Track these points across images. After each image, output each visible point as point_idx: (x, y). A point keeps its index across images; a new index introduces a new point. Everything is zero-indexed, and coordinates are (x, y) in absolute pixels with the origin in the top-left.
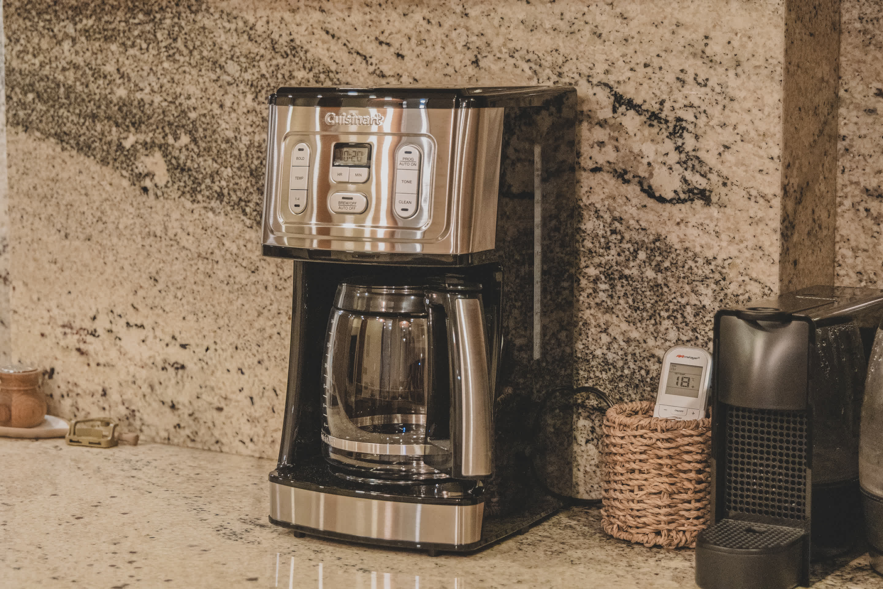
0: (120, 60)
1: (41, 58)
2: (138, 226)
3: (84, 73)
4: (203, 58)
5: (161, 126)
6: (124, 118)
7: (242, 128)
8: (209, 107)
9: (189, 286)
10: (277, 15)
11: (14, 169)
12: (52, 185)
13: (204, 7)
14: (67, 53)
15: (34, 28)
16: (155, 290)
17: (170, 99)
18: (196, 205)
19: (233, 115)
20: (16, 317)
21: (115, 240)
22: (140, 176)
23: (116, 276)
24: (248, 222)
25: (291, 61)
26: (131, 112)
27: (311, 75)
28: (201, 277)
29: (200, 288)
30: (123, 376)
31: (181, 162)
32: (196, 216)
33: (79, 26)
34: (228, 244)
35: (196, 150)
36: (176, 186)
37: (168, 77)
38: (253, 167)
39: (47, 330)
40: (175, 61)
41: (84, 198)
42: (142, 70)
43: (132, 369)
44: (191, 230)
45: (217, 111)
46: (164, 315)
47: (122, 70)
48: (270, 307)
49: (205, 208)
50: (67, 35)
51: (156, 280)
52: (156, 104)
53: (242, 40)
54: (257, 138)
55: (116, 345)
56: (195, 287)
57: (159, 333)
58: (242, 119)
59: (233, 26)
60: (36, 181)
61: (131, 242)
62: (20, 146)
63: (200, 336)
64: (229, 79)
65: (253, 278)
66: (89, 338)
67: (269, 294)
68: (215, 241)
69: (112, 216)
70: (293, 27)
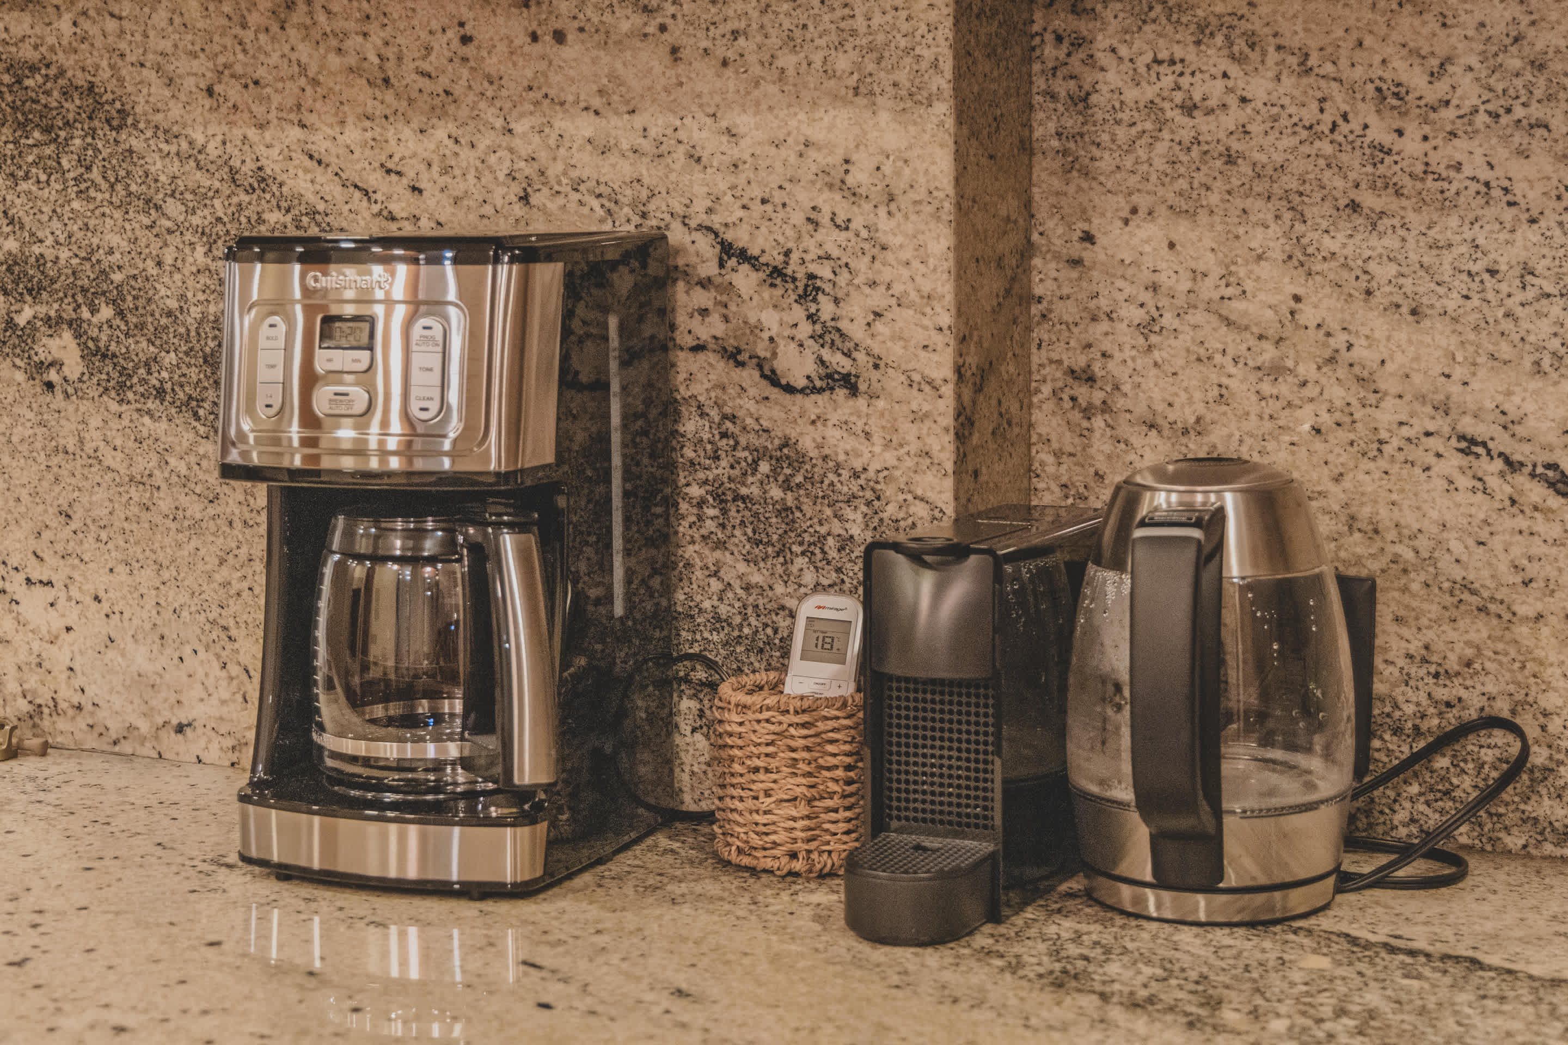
0: (8, 198)
2: (39, 438)
4: (130, 194)
5: (70, 293)
6: (16, 282)
7: (190, 295)
8: (141, 266)
9: (116, 524)
10: (237, 133)
13: (130, 121)
16: (68, 531)
17: (83, 254)
18: (124, 407)
19: (177, 277)
22: (42, 367)
23: (10, 511)
24: (202, 430)
25: (259, 198)
26: (26, 274)
27: (289, 218)
28: (135, 510)
29: (134, 526)
30: (22, 657)
31: (102, 344)
32: (126, 422)
34: (173, 461)
35: (123, 327)
36: (95, 380)
37: (80, 223)
38: (208, 350)
42: (41, 212)
43: (36, 646)
44: (118, 442)
45: (153, 271)
46: (82, 566)
47: (10, 213)
48: (236, 552)
49: (138, 410)
51: (68, 516)
52: (62, 262)
53: (187, 168)
54: (212, 309)
55: (11, 611)
56: (126, 525)
57: (74, 592)
58: (190, 283)
59: (173, 149)
61: (30, 462)
63: (136, 595)
64: (169, 224)
65: (211, 511)
67: (236, 532)
68: (155, 458)
70: (261, 150)
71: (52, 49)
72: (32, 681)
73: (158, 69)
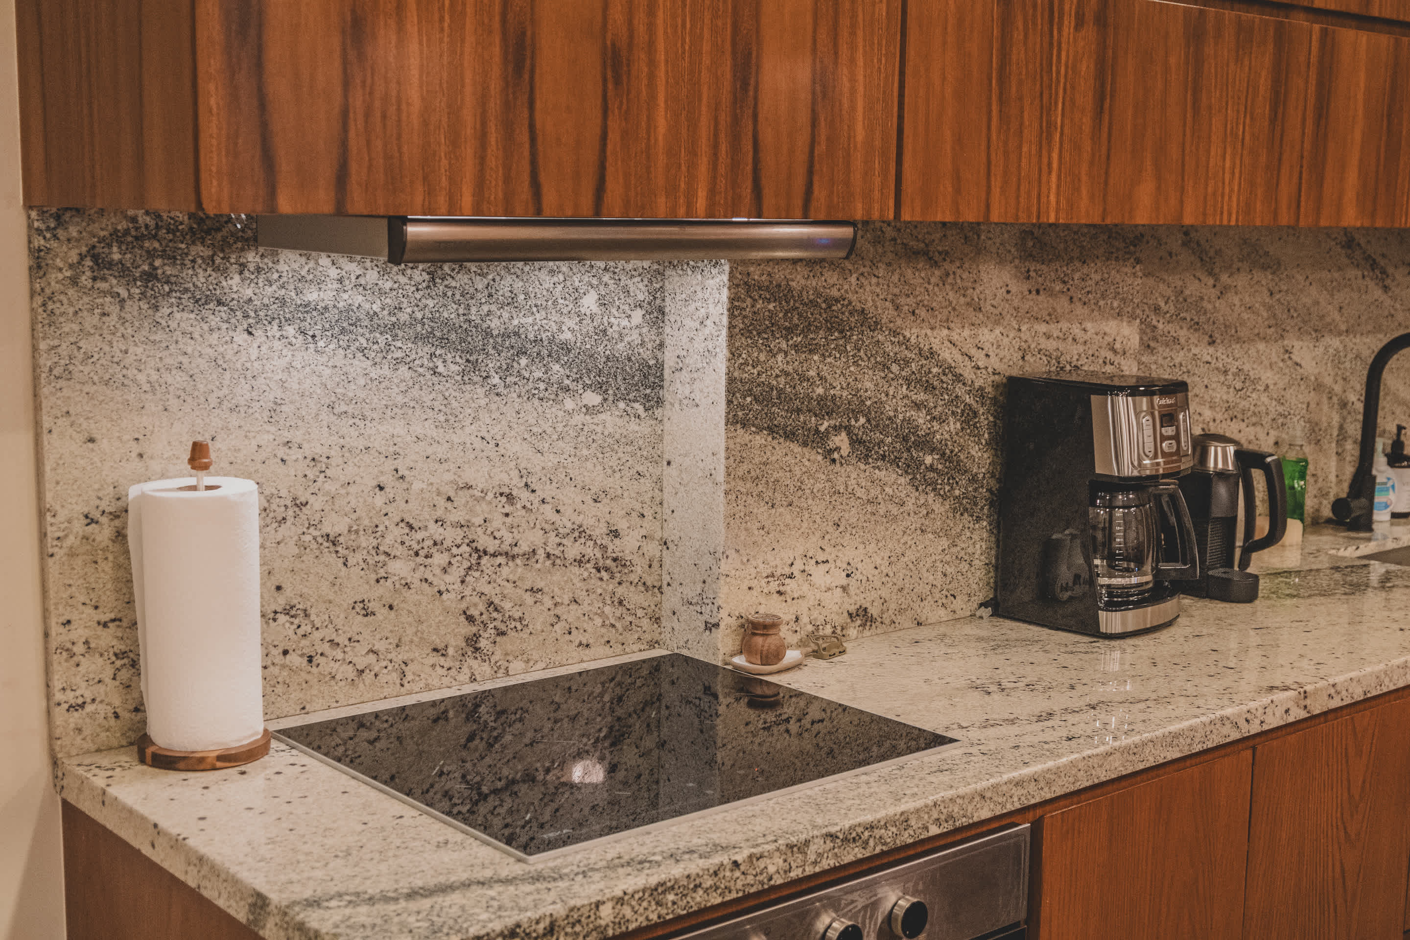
0: (820, 366)
1: (759, 368)
3: (793, 378)
4: (876, 362)
5: (846, 412)
7: (899, 409)
8: (879, 397)
10: (923, 332)
11: (732, 459)
12: (763, 467)
13: (879, 327)
14: (780, 364)
15: (755, 344)
16: (837, 533)
17: (853, 393)
20: (728, 579)
21: (810, 502)
22: (831, 451)
23: (810, 529)
26: (825, 405)
30: (812, 603)
31: (859, 437)
32: (868, 474)
33: (791, 342)
34: (887, 489)
35: (869, 427)
36: (855, 455)
37: (853, 377)
39: (754, 583)
40: (859, 365)
41: (788, 474)
42: (836, 373)
43: (819, 595)
44: (863, 484)
45: (884, 398)
47: (821, 374)
50: (780, 350)
51: (839, 525)
52: (844, 398)
53: (902, 349)
54: (908, 414)
55: (806, 581)
57: (839, 563)
58: (900, 403)
59: (897, 340)
60: (750, 466)
62: (738, 440)
64: (892, 376)
65: (901, 510)
66: (788, 581)
68: (879, 489)
69: (808, 483)
70: (932, 340)
71: (846, 291)
72: (815, 614)
73: (893, 301)
